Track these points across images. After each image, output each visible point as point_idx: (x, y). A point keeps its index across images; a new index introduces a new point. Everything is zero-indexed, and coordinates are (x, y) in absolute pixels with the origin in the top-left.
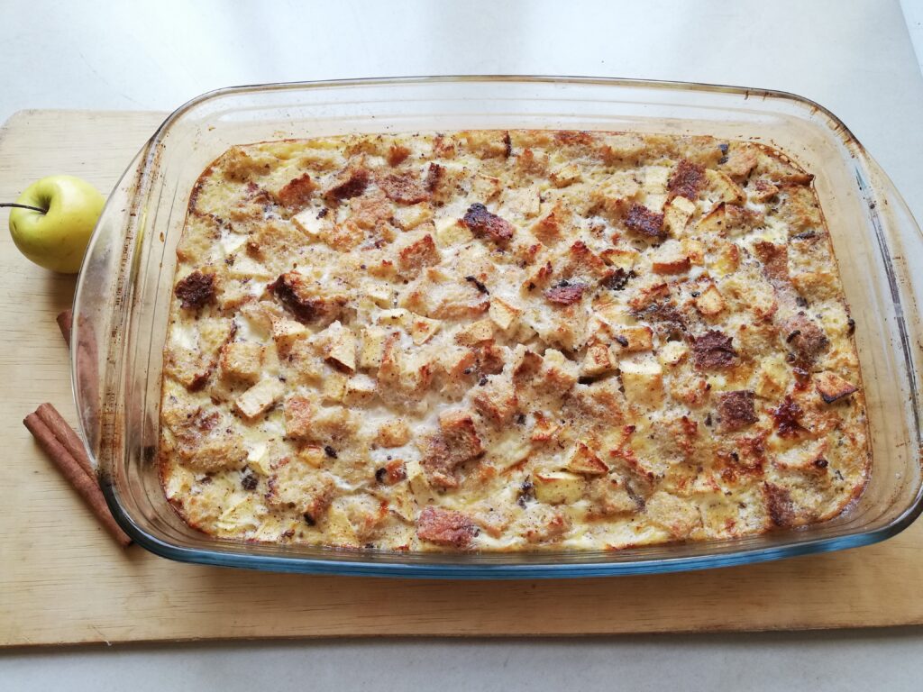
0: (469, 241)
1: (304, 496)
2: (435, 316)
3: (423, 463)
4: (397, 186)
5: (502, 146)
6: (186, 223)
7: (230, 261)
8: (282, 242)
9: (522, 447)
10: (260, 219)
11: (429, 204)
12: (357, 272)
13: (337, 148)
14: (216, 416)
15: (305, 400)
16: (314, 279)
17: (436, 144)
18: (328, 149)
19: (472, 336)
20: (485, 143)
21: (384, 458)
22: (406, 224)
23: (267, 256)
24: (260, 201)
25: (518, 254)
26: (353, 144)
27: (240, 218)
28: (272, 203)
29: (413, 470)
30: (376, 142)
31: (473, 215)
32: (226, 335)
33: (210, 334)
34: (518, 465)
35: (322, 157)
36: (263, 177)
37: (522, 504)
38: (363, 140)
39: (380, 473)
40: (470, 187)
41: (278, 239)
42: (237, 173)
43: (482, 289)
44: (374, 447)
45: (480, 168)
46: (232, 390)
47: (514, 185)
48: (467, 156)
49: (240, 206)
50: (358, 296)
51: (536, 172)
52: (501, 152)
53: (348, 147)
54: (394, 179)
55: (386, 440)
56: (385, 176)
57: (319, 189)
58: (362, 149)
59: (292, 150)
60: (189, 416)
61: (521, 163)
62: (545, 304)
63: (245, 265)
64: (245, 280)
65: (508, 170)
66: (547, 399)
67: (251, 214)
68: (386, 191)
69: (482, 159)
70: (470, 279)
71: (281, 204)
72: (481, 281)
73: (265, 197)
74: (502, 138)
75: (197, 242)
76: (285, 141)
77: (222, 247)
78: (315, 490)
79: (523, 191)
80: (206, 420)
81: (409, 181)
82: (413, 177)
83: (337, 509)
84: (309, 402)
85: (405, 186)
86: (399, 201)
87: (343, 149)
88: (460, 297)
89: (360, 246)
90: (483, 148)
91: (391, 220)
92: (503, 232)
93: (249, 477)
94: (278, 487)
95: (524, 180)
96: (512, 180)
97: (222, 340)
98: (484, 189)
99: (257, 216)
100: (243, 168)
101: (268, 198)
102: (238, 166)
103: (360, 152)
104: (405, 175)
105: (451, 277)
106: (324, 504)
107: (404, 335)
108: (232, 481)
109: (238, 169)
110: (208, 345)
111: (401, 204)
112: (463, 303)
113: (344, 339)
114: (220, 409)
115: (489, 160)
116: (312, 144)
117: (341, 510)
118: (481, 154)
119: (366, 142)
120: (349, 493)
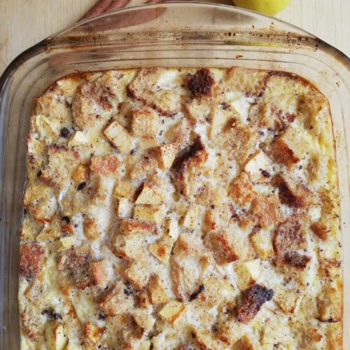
0: (238, 287)
1: (53, 170)
2: (172, 261)
3: (72, 248)
4: (290, 230)
5: (326, 316)
6: (260, 71)
7: (226, 106)
8: (239, 144)
9: (84, 315)
10: (259, 126)
11: (273, 257)
12: (209, 202)
13: (328, 182)
14: (110, 106)
15: (115, 169)
16: (202, 171)
17: (332, 261)
18: (327, 174)
19: (155, 288)
20: (330, 303)
21: (77, 222)
22: (255, 238)
23: (227, 134)
24: (277, 125)
25: (223, 325)
26: (331, 196)
27: (261, 111)
28: (277, 134)
29: (68, 242)
30: (333, 213)
31: (260, 292)
32: (165, 109)
33: (167, 98)
34: (73, 311)
35: (319, 171)
36: (303, 125)
37: (45, 312)
38: (335, 204)
39: (67, 219)
40: (290, 288)
41: (242, 141)
42: (304, 105)
43: (193, 297)
44: (84, 215)
45: (308, 296)
46: (126, 117)
47: (293, 323)
48: (320, 286)
49: (272, 110)
50: (189, 203)
51: (303, 341)
52: (321, 316)
53: (328, 191)
54: (297, 228)
55: (88, 224)
56: (300, 222)
57: (288, 170)
58: (326, 203)
59: (327, 146)
60: (108, 88)
61: (311, 331)
62: (181, 343)
63: (220, 118)
64: (209, 119)
65: (307, 319)
66: (114, 338)
67: (264, 119)
68: (285, 222)
69: (317, 298)
70: (201, 288)
71: (273, 141)
72: (199, 296)
73: (281, 128)
74: (333, 317)
75: (242, 81)
76: (335, 141)
77: (238, 98)
78: (57, 177)
79: (287, 330)
80: (107, 100)
81: (295, 241)
82: (299, 243)
83: (47, 191)
84: (113, 171)
85: (291, 237)
86: (276, 233)
87: (327, 187)
88: (186, 280)
89: (233, 203)
90: (326, 300)
91: (259, 227)
92: (242, 316)
93: (68, 132)
94: (60, 153)
95: (297, 331)
96: (297, 322)
97: (162, 107)
98: (286, 301)
99: (262, 124)
100: (309, 109)
101: (281, 130)
102: (310, 106)
103: (323, 201)
104: (301, 237)
105: (205, 273)
106: (49, 183)
107: (156, 238)
108: (67, 121)
109: (307, 106)
110: (159, 97)
111: (273, 234)
112: (182, 282)
113: (158, 197)
114: (115, 110)
115: (315, 304)
116: (331, 162)
117: (46, 193)
118: (321, 298)
119: (332, 206)
120: (57, 198)
